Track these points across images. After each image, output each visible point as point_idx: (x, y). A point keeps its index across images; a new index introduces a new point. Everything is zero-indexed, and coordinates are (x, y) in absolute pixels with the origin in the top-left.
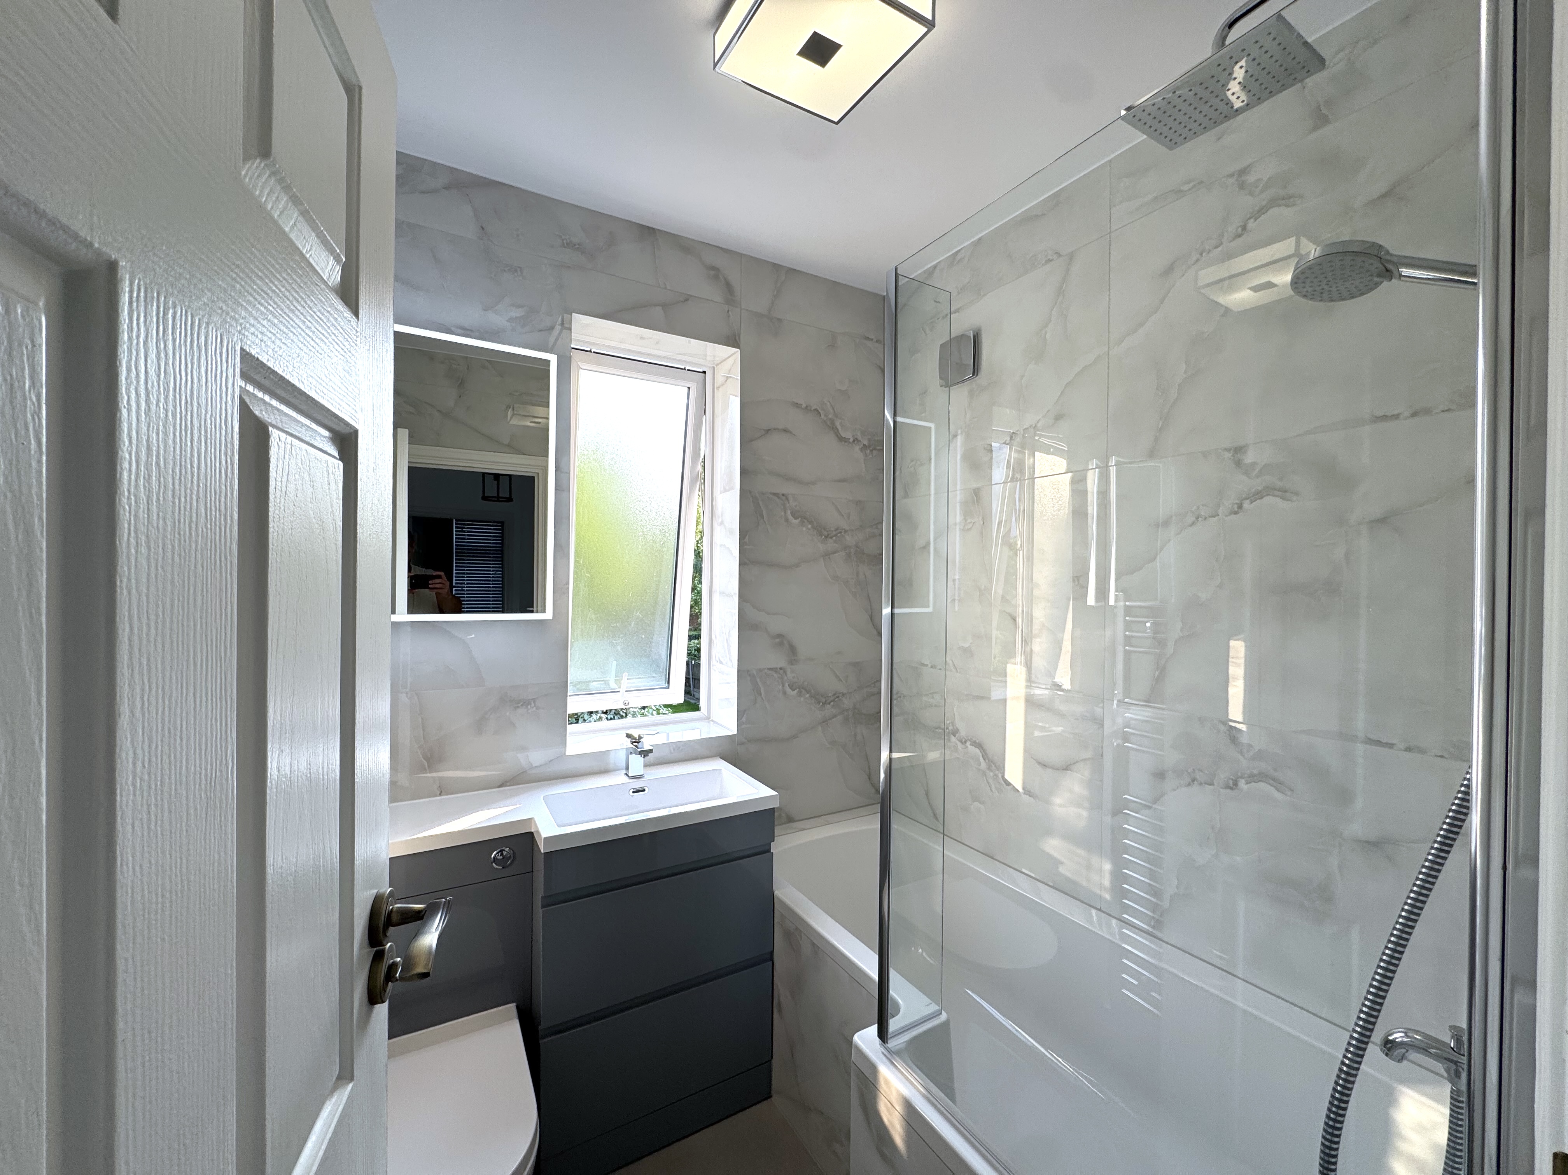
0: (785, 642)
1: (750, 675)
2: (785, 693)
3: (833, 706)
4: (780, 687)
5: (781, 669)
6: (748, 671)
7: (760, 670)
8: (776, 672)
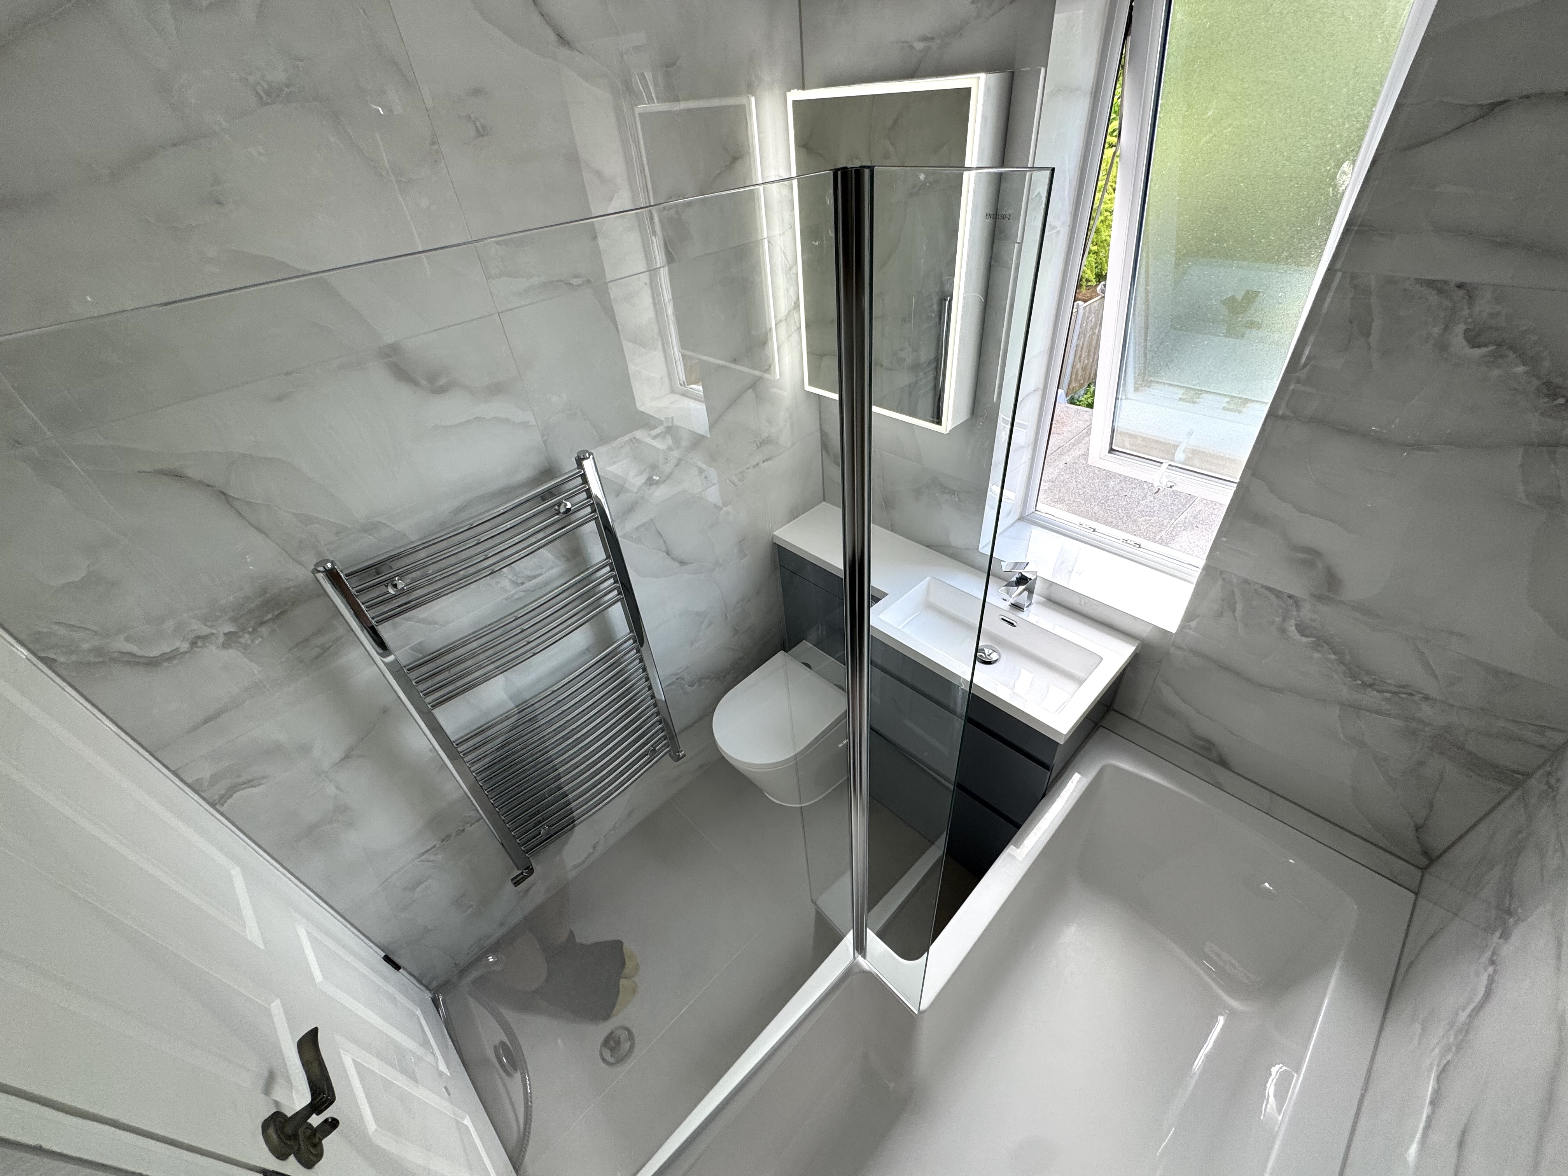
0: (1320, 565)
1: (1224, 579)
2: (1283, 631)
3: (1388, 700)
4: (1278, 620)
5: (1290, 597)
6: (1222, 572)
7: (1246, 582)
8: (1278, 597)
